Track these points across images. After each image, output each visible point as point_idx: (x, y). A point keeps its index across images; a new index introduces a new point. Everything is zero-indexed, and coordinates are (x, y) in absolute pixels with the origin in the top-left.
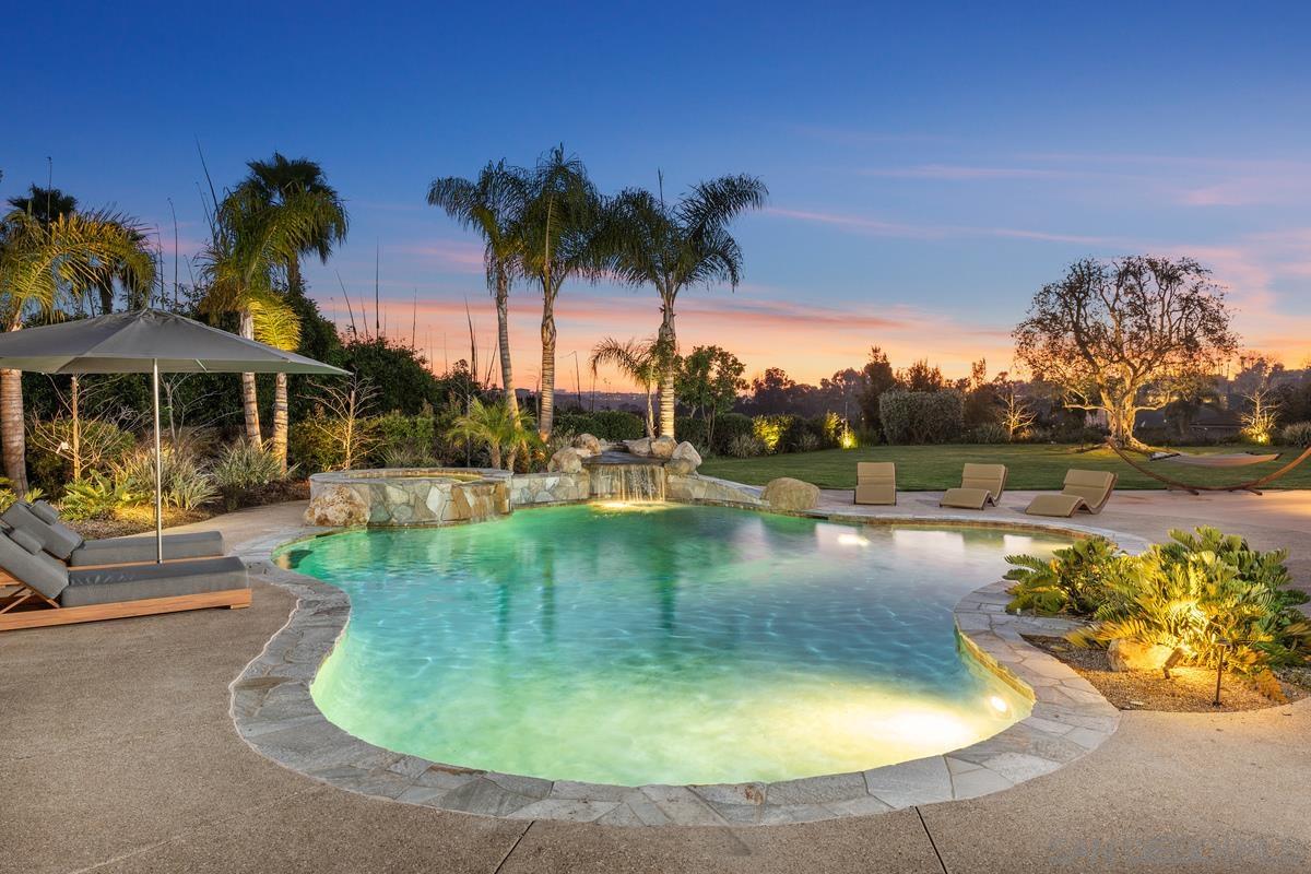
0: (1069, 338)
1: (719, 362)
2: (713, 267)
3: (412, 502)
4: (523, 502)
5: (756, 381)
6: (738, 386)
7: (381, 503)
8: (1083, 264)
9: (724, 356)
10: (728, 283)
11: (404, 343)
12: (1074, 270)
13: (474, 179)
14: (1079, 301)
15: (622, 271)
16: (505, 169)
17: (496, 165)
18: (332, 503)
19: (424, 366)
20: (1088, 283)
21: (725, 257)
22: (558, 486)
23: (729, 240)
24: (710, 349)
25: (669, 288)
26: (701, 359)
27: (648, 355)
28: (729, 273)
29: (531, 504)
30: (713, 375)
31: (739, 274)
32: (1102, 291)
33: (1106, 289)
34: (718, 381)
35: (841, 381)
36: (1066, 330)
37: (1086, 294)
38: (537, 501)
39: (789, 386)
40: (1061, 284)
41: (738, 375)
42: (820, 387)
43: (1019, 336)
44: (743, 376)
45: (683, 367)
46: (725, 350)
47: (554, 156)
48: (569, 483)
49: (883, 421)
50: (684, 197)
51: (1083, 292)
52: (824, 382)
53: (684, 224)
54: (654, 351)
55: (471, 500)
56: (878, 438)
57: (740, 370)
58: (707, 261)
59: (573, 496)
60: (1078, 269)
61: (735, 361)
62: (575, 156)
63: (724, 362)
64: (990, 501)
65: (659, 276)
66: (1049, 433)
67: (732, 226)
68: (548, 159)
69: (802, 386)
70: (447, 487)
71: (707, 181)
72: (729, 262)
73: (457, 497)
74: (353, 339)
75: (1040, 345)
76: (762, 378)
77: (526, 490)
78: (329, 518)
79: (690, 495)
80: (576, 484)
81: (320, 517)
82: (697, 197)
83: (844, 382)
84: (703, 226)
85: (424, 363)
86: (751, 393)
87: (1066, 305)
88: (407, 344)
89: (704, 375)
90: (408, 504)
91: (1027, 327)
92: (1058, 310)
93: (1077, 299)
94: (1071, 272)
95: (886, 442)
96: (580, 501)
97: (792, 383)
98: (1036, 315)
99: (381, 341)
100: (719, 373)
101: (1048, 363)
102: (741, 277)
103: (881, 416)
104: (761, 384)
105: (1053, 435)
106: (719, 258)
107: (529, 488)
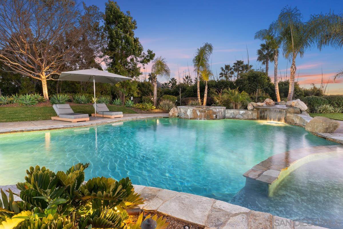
4: (231, 117)
7: (180, 112)
22: (245, 113)
29: (234, 118)
38: (236, 117)
48: (249, 113)
55: (199, 113)
59: (250, 117)
70: (192, 109)
73: (194, 112)
77: (233, 114)
79: (294, 121)
80: (252, 114)
90: (184, 113)
96: (252, 119)
107: (233, 113)
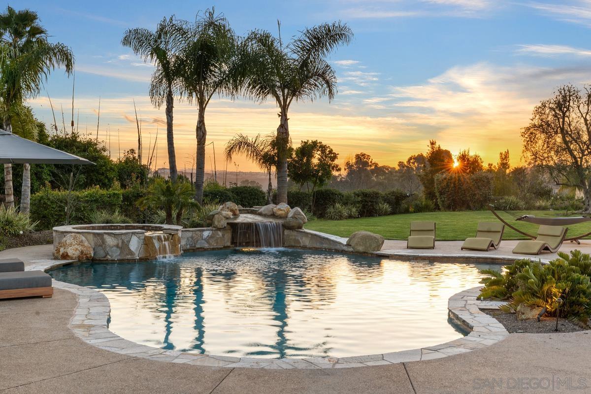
0: (559, 139)
1: (319, 152)
2: (316, 85)
3: (120, 245)
4: (188, 246)
5: (348, 164)
6: (333, 169)
7: (101, 246)
8: (566, 89)
9: (323, 148)
10: (326, 97)
11: (90, 137)
12: (560, 92)
13: (153, 29)
14: (564, 114)
15: (252, 88)
16: (174, 22)
17: (168, 20)
18: (71, 245)
19: (105, 154)
20: (569, 102)
21: (325, 78)
22: (211, 237)
23: (327, 66)
24: (313, 142)
25: (285, 101)
26: (307, 149)
27: (269, 147)
28: (327, 89)
29: (193, 248)
30: (315, 161)
31: (334, 90)
32: (579, 107)
33: (582, 105)
34: (319, 165)
35: (413, 163)
36: (556, 133)
37: (568, 110)
38: (197, 246)
39: (373, 167)
40: (552, 101)
41: (333, 161)
42: (397, 168)
43: (526, 136)
44: (336, 162)
45: (294, 156)
46: (324, 143)
47: (208, 15)
48: (218, 235)
49: (437, 194)
50: (296, 39)
51: (566, 107)
52: (401, 164)
53: (295, 56)
54: (274, 144)
56: (432, 206)
57: (334, 157)
58: (312, 81)
59: (220, 243)
60: (563, 92)
61: (331, 152)
62: (222, 14)
63: (323, 152)
64: (492, 246)
65: (278, 93)
66: (549, 203)
67: (328, 57)
68: (204, 17)
69: (384, 167)
71: (310, 27)
72: (327, 82)
73: (148, 242)
74: (55, 134)
75: (540, 142)
76: (353, 161)
77: (190, 239)
78: (69, 254)
79: (300, 243)
80: (223, 235)
81: (63, 254)
82: (304, 37)
83: (416, 164)
84: (308, 58)
85: (105, 151)
86: (344, 173)
87: (555, 116)
88: (93, 137)
89: (309, 161)
90: (117, 246)
91: (532, 130)
92: (550, 118)
93: (563, 112)
94: (559, 94)
95: (439, 209)
97: (376, 165)
98: (537, 122)
99: (75, 136)
100: (319, 159)
101: (546, 155)
102: (335, 91)
103: (436, 190)
104: (352, 166)
105: (551, 205)
106: (321, 79)
107: (192, 238)
